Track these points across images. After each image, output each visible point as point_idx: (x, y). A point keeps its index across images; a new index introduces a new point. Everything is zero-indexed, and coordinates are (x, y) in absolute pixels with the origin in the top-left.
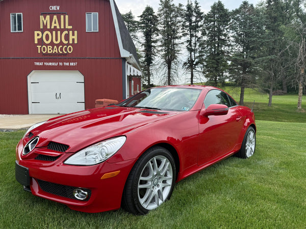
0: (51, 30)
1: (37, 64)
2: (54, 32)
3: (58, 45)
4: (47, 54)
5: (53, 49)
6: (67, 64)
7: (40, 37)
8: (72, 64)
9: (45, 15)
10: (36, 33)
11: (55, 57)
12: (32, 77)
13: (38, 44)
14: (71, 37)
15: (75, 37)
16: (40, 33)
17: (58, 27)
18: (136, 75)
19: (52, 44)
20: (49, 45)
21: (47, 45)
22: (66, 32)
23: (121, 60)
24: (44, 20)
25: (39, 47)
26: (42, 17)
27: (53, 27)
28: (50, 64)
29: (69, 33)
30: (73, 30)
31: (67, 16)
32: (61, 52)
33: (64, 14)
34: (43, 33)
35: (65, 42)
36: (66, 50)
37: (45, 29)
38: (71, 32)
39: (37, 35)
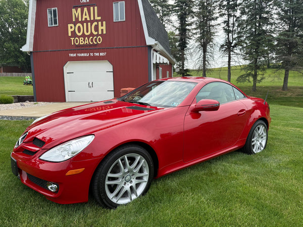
0: (82, 23)
1: (71, 55)
2: (85, 24)
3: (88, 37)
4: (79, 46)
5: (84, 40)
6: (97, 54)
7: (73, 30)
8: (101, 54)
9: (76, 8)
10: (69, 25)
12: (68, 68)
13: (71, 37)
14: (100, 28)
15: (104, 28)
16: (73, 25)
17: (88, 19)
18: (161, 62)
19: (83, 36)
20: (81, 36)
21: (79, 37)
22: (95, 23)
23: (147, 48)
24: (76, 13)
25: (72, 39)
26: (74, 11)
27: (83, 20)
28: (83, 55)
29: (98, 23)
30: (101, 21)
31: (96, 8)
32: (92, 43)
33: (93, 6)
34: (75, 26)
35: (95, 33)
36: (96, 41)
37: (77, 21)
38: (100, 23)
39: (71, 28)
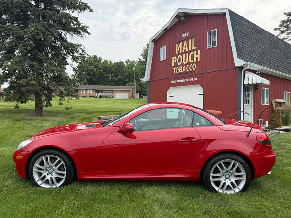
0: (182, 54)
1: (173, 82)
2: (184, 55)
3: (186, 65)
4: (179, 74)
5: (182, 69)
6: (191, 80)
8: (195, 79)
9: (178, 43)
10: (173, 58)
11: (184, 75)
12: (170, 92)
13: (174, 67)
14: (196, 56)
15: (199, 56)
16: (175, 57)
17: (187, 50)
19: (183, 65)
20: (180, 66)
22: (192, 53)
23: (237, 69)
24: (179, 47)
26: (177, 45)
27: (183, 51)
28: (181, 81)
30: (197, 50)
31: (193, 39)
32: (188, 71)
33: (191, 38)
34: (177, 58)
35: (191, 61)
36: (191, 68)
37: (179, 53)
38: (195, 52)
39: (174, 60)
